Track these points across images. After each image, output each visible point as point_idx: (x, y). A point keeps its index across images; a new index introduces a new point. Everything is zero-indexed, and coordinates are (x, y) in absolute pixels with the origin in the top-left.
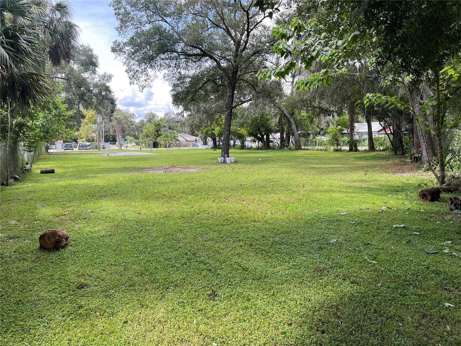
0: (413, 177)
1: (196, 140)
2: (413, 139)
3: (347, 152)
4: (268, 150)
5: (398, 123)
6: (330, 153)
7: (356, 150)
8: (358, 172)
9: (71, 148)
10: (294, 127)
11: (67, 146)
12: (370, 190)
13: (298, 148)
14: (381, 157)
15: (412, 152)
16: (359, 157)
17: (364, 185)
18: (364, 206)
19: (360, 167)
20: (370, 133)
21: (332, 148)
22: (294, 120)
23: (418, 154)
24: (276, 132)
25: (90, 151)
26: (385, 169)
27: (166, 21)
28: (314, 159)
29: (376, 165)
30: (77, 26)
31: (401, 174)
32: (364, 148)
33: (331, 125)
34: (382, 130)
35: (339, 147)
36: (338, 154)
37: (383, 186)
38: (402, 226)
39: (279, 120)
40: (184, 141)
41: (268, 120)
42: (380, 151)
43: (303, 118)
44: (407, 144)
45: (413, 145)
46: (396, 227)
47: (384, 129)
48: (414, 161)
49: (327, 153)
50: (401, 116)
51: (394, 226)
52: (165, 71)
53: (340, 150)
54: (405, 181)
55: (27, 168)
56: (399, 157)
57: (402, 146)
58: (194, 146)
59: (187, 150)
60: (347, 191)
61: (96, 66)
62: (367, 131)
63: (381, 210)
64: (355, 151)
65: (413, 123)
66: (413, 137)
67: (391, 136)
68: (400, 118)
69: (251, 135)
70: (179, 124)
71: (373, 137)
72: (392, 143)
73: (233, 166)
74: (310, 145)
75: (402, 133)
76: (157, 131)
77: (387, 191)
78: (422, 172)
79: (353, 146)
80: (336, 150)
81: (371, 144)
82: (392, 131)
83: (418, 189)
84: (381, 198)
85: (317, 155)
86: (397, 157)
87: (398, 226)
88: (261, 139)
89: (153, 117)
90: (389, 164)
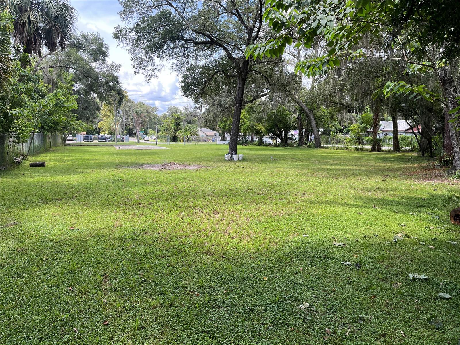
0: (442, 186)
1: (215, 135)
2: (444, 140)
3: (370, 152)
4: (285, 147)
5: (426, 121)
6: (352, 152)
7: (380, 150)
8: (376, 176)
9: (90, 140)
10: (313, 123)
11: (87, 138)
12: (385, 204)
13: (317, 145)
14: (406, 158)
15: (442, 154)
16: (381, 158)
17: (379, 195)
18: (370, 232)
19: (379, 170)
20: (395, 131)
21: (354, 147)
22: (314, 117)
23: (449, 157)
24: (295, 128)
25: (107, 144)
26: (409, 174)
27: (172, 6)
28: (330, 159)
29: (399, 168)
30: (74, 9)
31: (428, 182)
32: (388, 148)
33: (354, 122)
34: (408, 129)
35: (361, 146)
36: (359, 154)
37: (403, 198)
38: (423, 277)
39: (298, 116)
40: (205, 135)
41: (286, 116)
42: (406, 151)
43: (324, 114)
44: (436, 145)
45: (444, 146)
46: (414, 279)
47: (411, 128)
48: (444, 165)
49: (347, 152)
50: (430, 114)
51: (411, 276)
52: (174, 61)
53: (362, 150)
54: (432, 191)
55: (18, 160)
56: (427, 159)
57: (431, 147)
58: (213, 141)
59: (204, 145)
60: (355, 203)
61: (106, 56)
62: (392, 129)
63: (395, 239)
64: (378, 151)
65: (444, 122)
66: (444, 137)
67: (419, 137)
68: (430, 116)
69: (269, 131)
70: (197, 119)
71: (399, 136)
72: (419, 144)
73: (239, 164)
74: (330, 143)
75: (431, 132)
76: (177, 125)
77: (407, 205)
78: (453, 180)
79: (376, 145)
80: (358, 150)
81: (396, 143)
82: (420, 130)
83: (448, 203)
84: (398, 217)
85: (336, 154)
86: (424, 160)
87: (416, 276)
88: (279, 136)
89: (176, 111)
90: (415, 168)
